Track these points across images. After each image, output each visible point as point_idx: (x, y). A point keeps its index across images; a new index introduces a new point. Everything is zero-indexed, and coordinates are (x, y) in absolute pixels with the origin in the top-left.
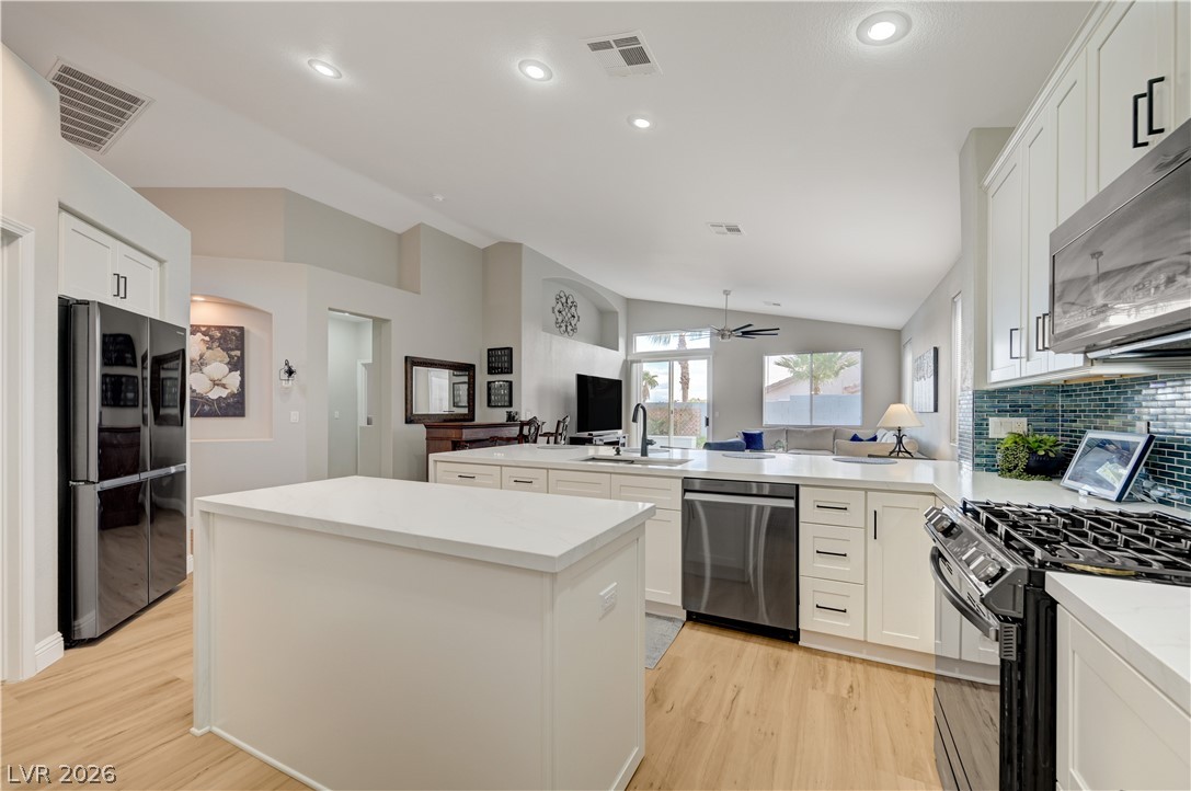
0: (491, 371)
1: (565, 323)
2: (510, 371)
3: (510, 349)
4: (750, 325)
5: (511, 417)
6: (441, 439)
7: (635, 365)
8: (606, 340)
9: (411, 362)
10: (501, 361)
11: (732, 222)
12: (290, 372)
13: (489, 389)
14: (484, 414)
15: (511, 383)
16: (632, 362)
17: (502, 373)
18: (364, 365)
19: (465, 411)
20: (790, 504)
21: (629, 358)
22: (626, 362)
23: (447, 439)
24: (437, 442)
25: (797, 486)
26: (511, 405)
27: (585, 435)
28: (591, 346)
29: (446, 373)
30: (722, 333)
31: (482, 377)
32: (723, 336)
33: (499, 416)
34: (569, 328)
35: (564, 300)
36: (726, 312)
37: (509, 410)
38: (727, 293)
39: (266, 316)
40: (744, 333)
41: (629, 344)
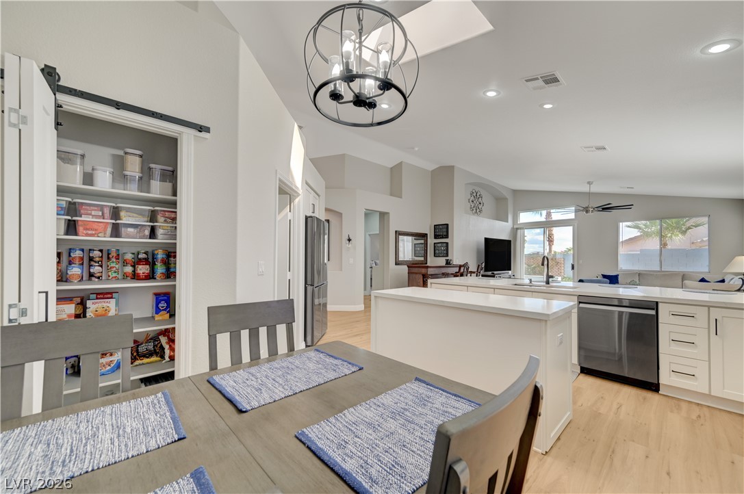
0: (436, 237)
1: (476, 208)
2: (447, 236)
3: (447, 225)
4: (610, 204)
5: (448, 262)
6: (416, 273)
7: (519, 231)
8: (501, 216)
9: (398, 233)
10: (442, 231)
11: (600, 144)
12: (349, 240)
13: (435, 247)
14: (432, 261)
15: (447, 243)
16: (517, 229)
17: (442, 238)
18: (369, 235)
19: (422, 259)
20: (653, 312)
21: (515, 227)
22: (513, 228)
23: (419, 273)
24: (414, 275)
25: (657, 303)
26: (448, 256)
27: (490, 273)
28: (492, 220)
29: (410, 238)
30: (586, 210)
31: (431, 241)
32: (587, 212)
33: (441, 261)
34: (478, 210)
35: (475, 195)
36: (589, 195)
37: (447, 258)
38: (589, 183)
39: (340, 215)
40: (603, 209)
41: (516, 218)
